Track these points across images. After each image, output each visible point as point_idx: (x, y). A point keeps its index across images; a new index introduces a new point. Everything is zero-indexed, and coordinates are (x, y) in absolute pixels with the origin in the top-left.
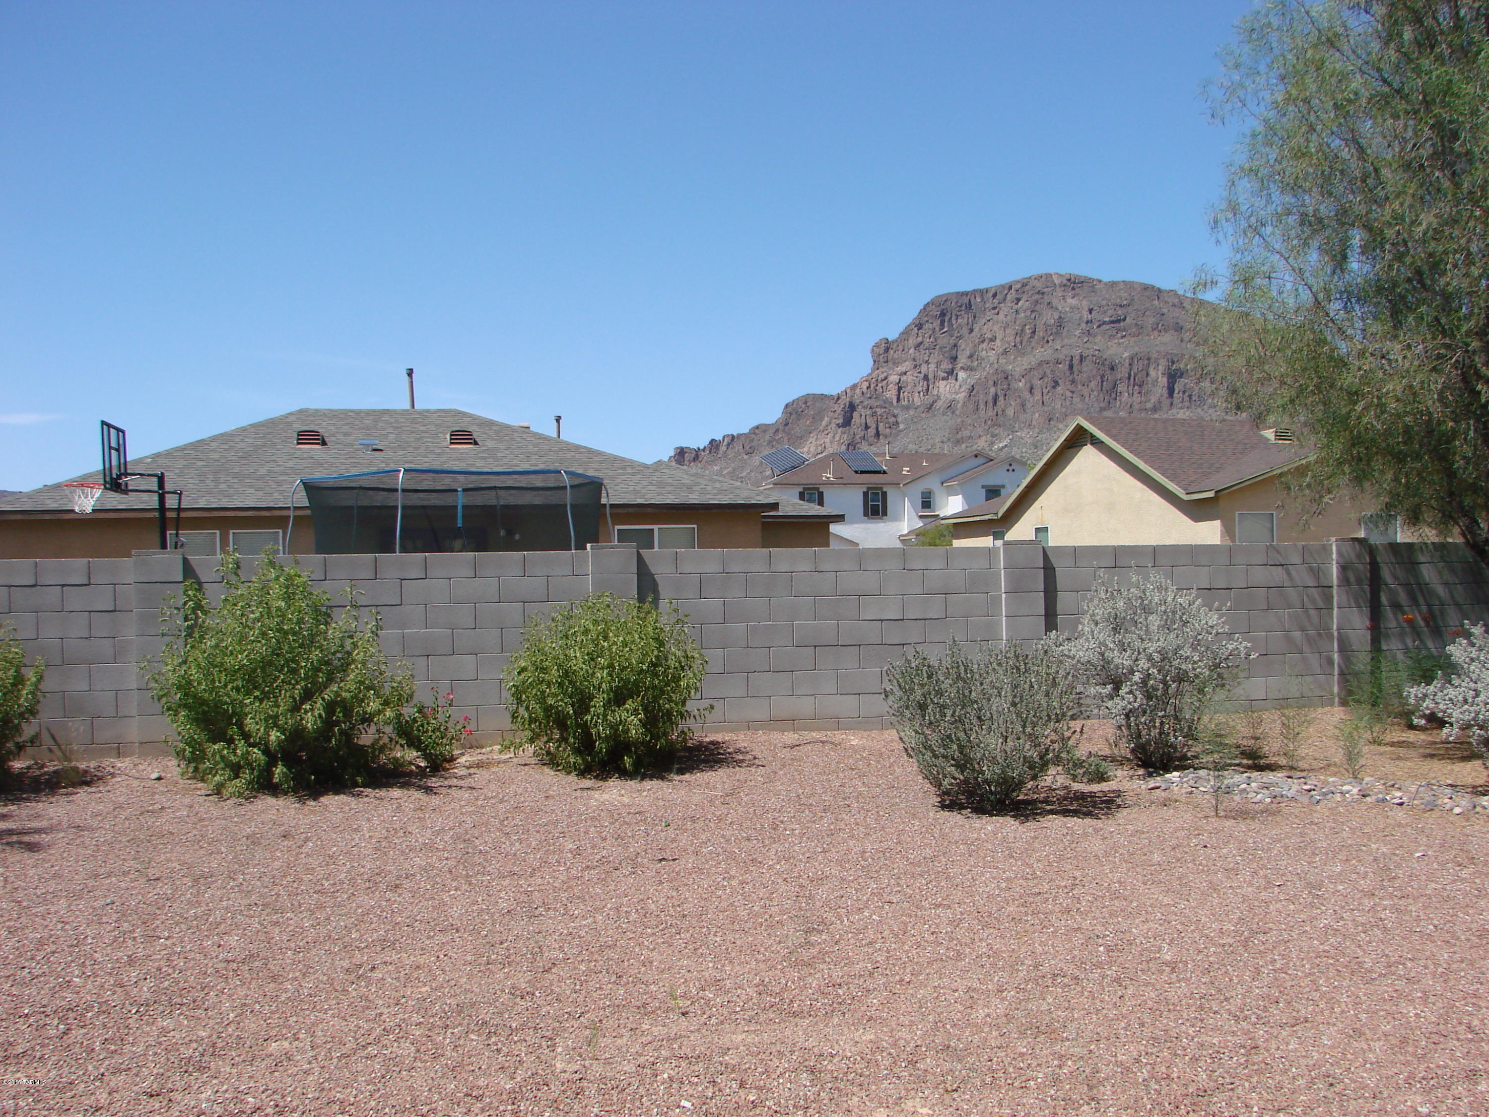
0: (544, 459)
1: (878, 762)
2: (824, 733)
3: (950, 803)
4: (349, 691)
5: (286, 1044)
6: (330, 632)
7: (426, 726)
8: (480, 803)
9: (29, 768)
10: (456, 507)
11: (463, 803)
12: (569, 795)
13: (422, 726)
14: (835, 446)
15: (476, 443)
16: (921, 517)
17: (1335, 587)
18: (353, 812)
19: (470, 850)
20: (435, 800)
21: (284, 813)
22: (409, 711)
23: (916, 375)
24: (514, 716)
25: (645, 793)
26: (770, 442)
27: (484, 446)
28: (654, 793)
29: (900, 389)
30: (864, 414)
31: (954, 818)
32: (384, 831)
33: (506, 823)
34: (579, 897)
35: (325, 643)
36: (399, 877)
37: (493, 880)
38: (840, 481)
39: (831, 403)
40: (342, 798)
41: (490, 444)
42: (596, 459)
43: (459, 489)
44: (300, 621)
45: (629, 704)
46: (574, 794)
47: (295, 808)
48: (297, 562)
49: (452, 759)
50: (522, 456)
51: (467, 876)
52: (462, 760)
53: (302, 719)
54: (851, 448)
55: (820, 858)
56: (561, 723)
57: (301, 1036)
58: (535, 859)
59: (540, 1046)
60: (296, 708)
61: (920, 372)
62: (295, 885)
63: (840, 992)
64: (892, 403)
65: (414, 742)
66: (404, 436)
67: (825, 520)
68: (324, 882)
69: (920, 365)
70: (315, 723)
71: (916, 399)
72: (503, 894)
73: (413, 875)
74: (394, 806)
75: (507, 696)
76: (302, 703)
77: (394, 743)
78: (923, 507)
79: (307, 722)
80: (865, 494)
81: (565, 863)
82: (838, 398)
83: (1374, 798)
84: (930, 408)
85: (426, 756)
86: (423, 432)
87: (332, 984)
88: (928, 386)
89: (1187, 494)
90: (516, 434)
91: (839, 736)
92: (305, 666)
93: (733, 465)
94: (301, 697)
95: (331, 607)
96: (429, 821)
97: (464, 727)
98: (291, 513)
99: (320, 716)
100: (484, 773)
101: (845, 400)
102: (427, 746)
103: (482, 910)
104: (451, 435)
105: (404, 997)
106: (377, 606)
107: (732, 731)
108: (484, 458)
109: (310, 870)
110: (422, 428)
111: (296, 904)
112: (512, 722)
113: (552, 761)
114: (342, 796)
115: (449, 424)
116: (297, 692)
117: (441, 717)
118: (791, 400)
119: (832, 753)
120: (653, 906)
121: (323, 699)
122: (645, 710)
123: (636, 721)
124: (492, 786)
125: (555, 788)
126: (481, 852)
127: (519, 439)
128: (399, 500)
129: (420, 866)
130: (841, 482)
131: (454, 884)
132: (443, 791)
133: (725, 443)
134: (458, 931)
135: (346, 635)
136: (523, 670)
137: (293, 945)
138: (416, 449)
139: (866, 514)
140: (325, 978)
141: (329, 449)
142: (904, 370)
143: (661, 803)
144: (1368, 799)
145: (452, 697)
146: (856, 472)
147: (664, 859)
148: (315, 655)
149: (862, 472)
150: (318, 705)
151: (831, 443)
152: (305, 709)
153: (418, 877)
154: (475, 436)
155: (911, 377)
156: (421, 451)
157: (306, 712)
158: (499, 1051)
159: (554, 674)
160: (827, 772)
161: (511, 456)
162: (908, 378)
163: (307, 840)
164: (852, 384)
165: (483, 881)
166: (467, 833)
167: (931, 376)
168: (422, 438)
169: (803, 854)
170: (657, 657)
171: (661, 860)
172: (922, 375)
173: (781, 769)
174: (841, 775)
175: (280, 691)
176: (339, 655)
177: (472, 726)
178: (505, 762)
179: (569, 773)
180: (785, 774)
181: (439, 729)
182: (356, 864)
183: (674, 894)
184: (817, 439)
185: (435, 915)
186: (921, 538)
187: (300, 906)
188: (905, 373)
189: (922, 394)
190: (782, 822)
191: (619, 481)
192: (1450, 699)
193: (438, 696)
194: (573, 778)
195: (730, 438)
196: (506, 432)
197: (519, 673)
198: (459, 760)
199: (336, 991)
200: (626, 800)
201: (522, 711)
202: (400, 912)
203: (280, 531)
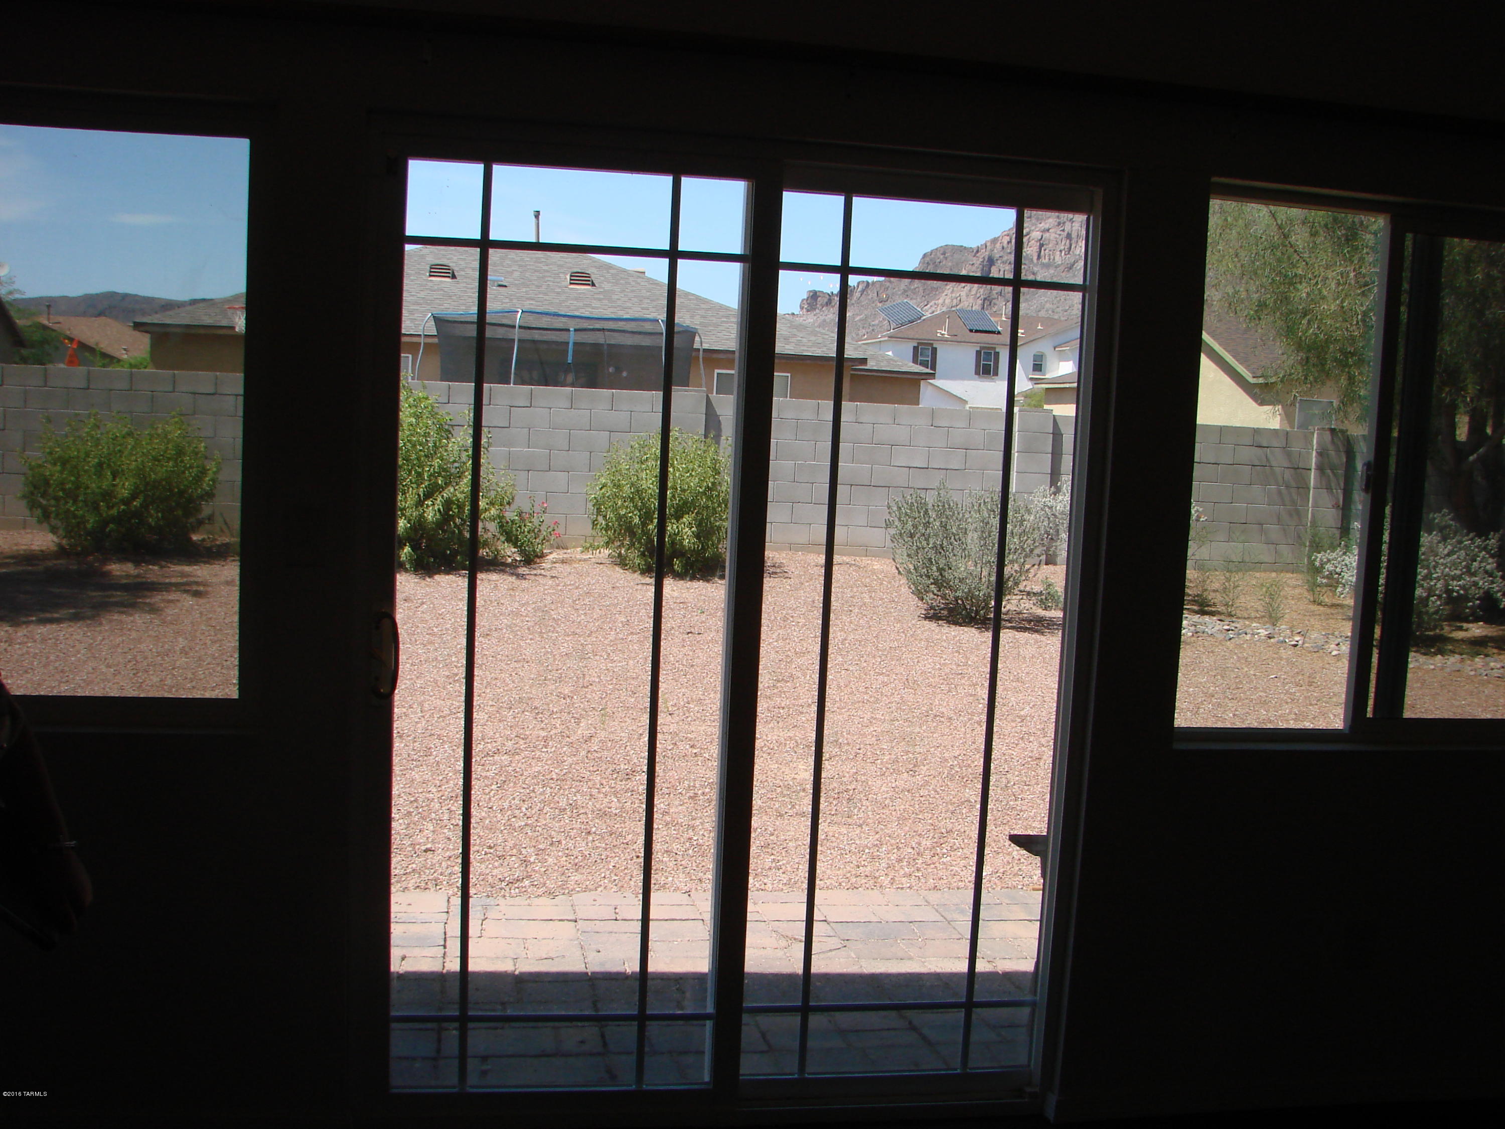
0: (655, 303)
1: (890, 583)
2: (853, 558)
3: (933, 616)
4: (462, 492)
5: (404, 710)
6: (450, 445)
7: (523, 527)
8: (559, 588)
9: (204, 540)
10: (568, 343)
11: (546, 587)
12: (632, 588)
13: (520, 527)
14: (971, 300)
15: (593, 285)
16: (1031, 379)
17: (1313, 471)
18: (459, 588)
19: (546, 617)
20: (525, 584)
21: (405, 585)
22: (510, 515)
23: (1059, 232)
24: (594, 523)
25: (692, 591)
26: (905, 291)
27: (601, 287)
28: (699, 591)
29: (1041, 246)
30: (1002, 270)
31: (932, 625)
32: (482, 602)
33: (577, 602)
34: (620, 650)
35: (445, 454)
36: (490, 630)
37: (560, 637)
38: (954, 338)
39: (970, 257)
40: (451, 577)
41: (607, 286)
42: (703, 306)
43: (571, 329)
44: (426, 435)
45: (686, 519)
46: (636, 587)
47: (415, 582)
48: (424, 387)
49: (542, 556)
50: (635, 300)
51: (541, 632)
52: (551, 557)
53: (424, 512)
54: (987, 303)
55: (810, 641)
56: (630, 530)
57: (414, 706)
58: (594, 626)
59: (570, 721)
60: (420, 503)
61: (1063, 231)
62: (413, 629)
63: (782, 711)
64: (1032, 260)
65: (512, 539)
66: (527, 275)
67: (916, 377)
68: (434, 628)
69: (1064, 223)
70: (435, 515)
71: (1057, 258)
72: (565, 645)
73: (501, 629)
74: (492, 586)
75: (590, 506)
76: (425, 499)
77: (496, 539)
78: (1034, 370)
79: (429, 515)
80: (978, 353)
81: (616, 630)
82: (978, 252)
83: (1276, 639)
84: (1070, 268)
85: (522, 552)
86: (548, 271)
87: (436, 683)
88: (1071, 245)
89: (1254, 377)
90: (631, 279)
91: (865, 561)
92: (429, 471)
93: (866, 312)
94: (424, 495)
95: (452, 426)
96: (517, 597)
97: (554, 530)
98: (422, 340)
99: (439, 510)
100: (567, 567)
101: (983, 254)
102: (523, 544)
103: (548, 652)
104: (571, 276)
105: (484, 693)
106: (489, 427)
107: (776, 551)
108: (600, 300)
109: (423, 621)
110: (546, 268)
111: (413, 639)
112: (593, 529)
113: (622, 562)
114: (451, 576)
115: (570, 265)
116: (422, 489)
117: (535, 520)
118: (929, 250)
119: (854, 573)
120: (672, 659)
121: (443, 497)
122: (699, 526)
123: (689, 533)
124: (571, 577)
125: (621, 582)
126: (554, 619)
127: (633, 283)
128: (516, 334)
129: (506, 624)
130: (955, 340)
131: (530, 637)
132: (533, 577)
133: (860, 289)
134: (527, 662)
135: (463, 449)
136: (604, 486)
137: (411, 662)
138: (538, 287)
139: (977, 373)
140: (432, 680)
141: (458, 283)
142: (1047, 226)
143: (703, 597)
144: (1272, 640)
145: (545, 505)
146: (971, 331)
147: (691, 632)
148: (436, 462)
149: (977, 331)
150: (438, 502)
151: (967, 296)
152: (427, 505)
153: (504, 630)
154: (593, 277)
155: (1053, 235)
156: (543, 289)
157: (428, 506)
158: (542, 721)
159: (627, 490)
160: (844, 586)
161: (626, 299)
162: (1051, 236)
163: (423, 603)
164: (993, 237)
165: (551, 637)
166: (546, 607)
167: (1074, 235)
168: (543, 277)
169: (798, 638)
170: (713, 484)
171: (688, 633)
172: (1065, 233)
173: (807, 582)
174: (855, 590)
175: (408, 488)
176: (456, 465)
177: (560, 530)
178: (585, 560)
179: (635, 572)
180: (810, 585)
181: (534, 531)
182: (459, 620)
183: (691, 653)
184: (952, 292)
185: (513, 653)
186: (1029, 401)
187: (416, 642)
188: (1048, 230)
189: (1063, 252)
190: (792, 617)
191: (721, 328)
192: (1346, 565)
193: (535, 505)
194: (637, 575)
195: (865, 284)
196: (622, 276)
197: (601, 489)
198: (548, 557)
199: (439, 687)
200: (676, 594)
201: (600, 519)
202: (488, 649)
203: (410, 356)
